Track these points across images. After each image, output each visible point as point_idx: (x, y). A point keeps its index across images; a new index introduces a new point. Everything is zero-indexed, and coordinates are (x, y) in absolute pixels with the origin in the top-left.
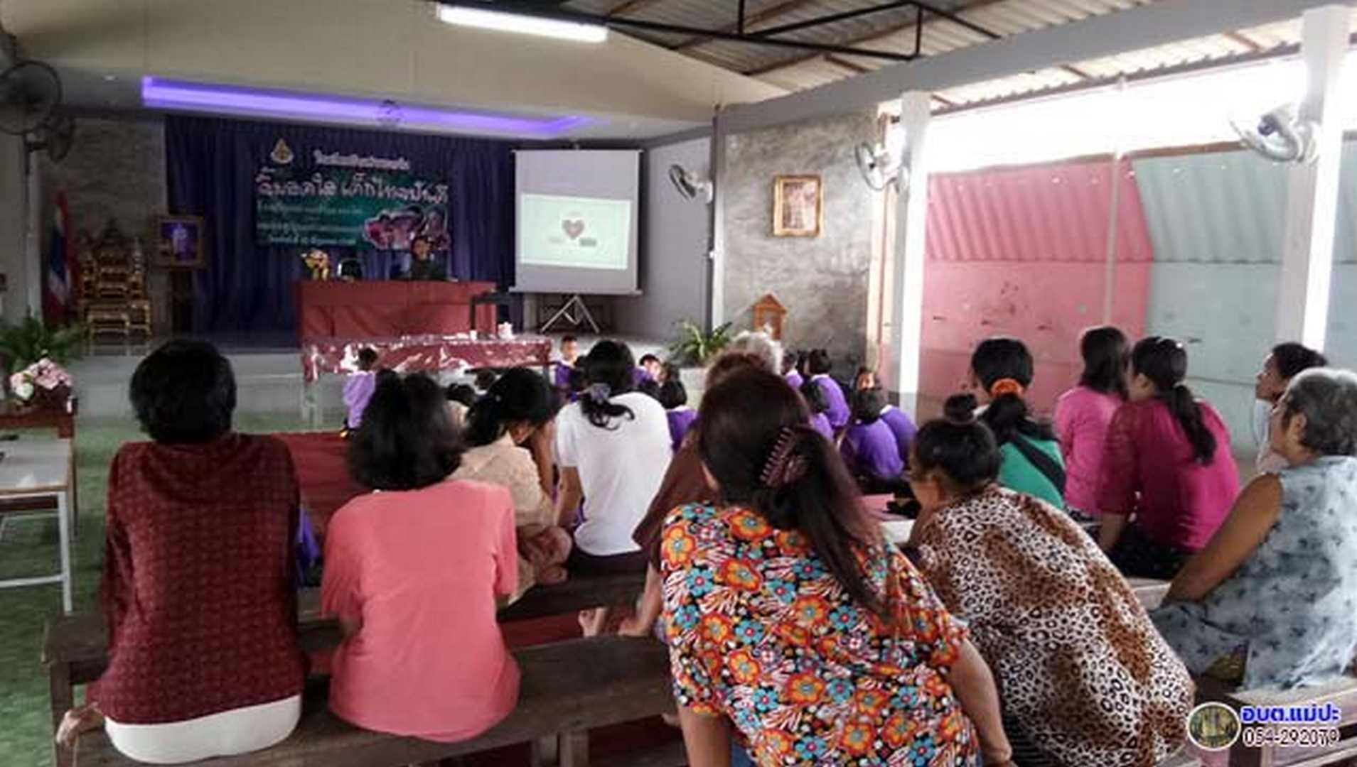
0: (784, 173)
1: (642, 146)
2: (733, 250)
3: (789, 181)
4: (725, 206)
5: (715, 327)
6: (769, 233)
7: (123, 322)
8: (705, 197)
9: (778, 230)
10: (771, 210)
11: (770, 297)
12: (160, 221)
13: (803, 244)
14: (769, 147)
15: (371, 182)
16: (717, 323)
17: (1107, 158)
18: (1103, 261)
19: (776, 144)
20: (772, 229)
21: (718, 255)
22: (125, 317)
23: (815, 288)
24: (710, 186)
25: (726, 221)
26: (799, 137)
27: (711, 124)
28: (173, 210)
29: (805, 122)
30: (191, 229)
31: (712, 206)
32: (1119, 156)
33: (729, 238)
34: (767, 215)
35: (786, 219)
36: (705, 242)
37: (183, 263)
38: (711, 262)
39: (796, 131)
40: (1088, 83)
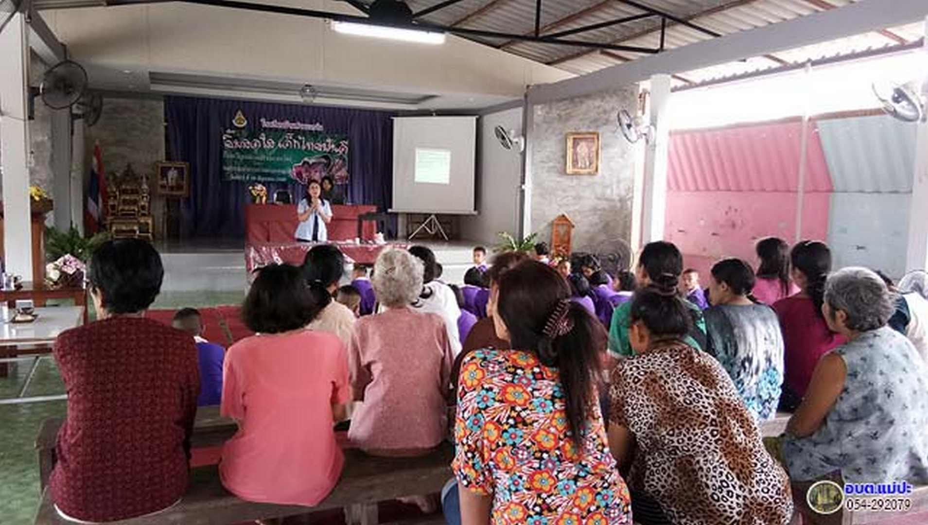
0: (574, 131)
1: (478, 114)
2: (537, 185)
3: (576, 136)
4: (533, 154)
5: (525, 237)
6: (564, 172)
7: (134, 232)
8: (519, 148)
9: (570, 169)
10: (565, 157)
11: (563, 216)
12: (160, 165)
13: (586, 180)
14: (563, 113)
15: (297, 139)
16: (526, 234)
17: (798, 119)
18: (796, 192)
19: (568, 111)
20: (565, 170)
21: (528, 187)
23: (595, 210)
24: (522, 140)
25: (533, 164)
26: (584, 107)
27: (523, 98)
28: (169, 158)
29: (588, 96)
30: (181, 171)
31: (524, 154)
32: (806, 119)
33: (535, 176)
34: (562, 160)
35: (575, 162)
36: (519, 180)
37: (174, 193)
38: (523, 192)
39: (581, 102)
40: (786, 67)
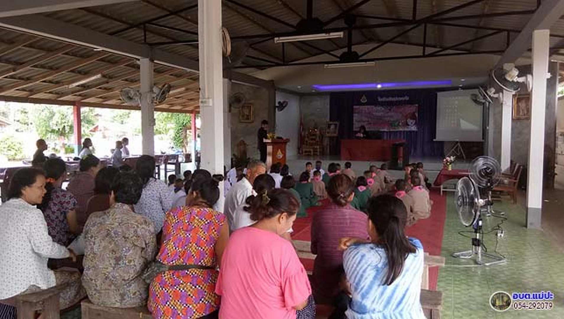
0: (517, 93)
7: (310, 152)
9: (515, 116)
13: (525, 122)
21: (490, 128)
22: (312, 150)
25: (493, 115)
28: (331, 120)
31: (489, 109)
35: (518, 112)
